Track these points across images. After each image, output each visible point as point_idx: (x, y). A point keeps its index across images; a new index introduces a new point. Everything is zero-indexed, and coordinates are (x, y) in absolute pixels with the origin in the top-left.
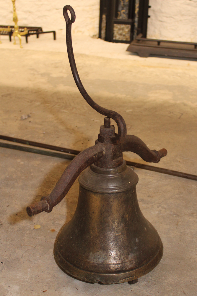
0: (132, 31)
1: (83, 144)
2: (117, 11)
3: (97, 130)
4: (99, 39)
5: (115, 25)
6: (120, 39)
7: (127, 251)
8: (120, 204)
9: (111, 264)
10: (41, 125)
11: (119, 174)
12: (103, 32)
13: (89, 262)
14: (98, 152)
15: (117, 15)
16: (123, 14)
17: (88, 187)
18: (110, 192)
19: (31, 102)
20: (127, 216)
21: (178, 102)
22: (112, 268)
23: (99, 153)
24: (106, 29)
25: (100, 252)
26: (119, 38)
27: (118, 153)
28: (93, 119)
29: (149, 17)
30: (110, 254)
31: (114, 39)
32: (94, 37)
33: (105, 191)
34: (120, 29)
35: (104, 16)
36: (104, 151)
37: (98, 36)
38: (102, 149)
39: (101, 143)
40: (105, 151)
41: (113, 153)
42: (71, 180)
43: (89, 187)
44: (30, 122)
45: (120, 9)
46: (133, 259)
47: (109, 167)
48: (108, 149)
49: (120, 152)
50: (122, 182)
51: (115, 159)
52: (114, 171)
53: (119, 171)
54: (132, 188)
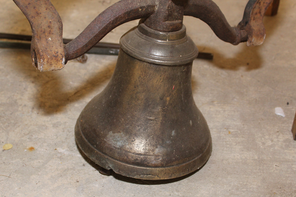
7: (156, 142)
8: (161, 80)
9: (130, 152)
11: (170, 42)
13: (105, 142)
14: (147, 5)
17: (126, 48)
18: (151, 61)
20: (168, 99)
22: (130, 157)
23: (149, 6)
25: (122, 133)
27: (176, 14)
30: (133, 140)
33: (145, 58)
36: (156, 6)
38: (154, 2)
40: (158, 6)
41: (169, 12)
42: (101, 31)
46: (160, 155)
47: (158, 28)
48: (162, 4)
49: (179, 13)
50: (171, 52)
51: (170, 21)
52: (164, 36)
53: (171, 38)
54: (183, 65)
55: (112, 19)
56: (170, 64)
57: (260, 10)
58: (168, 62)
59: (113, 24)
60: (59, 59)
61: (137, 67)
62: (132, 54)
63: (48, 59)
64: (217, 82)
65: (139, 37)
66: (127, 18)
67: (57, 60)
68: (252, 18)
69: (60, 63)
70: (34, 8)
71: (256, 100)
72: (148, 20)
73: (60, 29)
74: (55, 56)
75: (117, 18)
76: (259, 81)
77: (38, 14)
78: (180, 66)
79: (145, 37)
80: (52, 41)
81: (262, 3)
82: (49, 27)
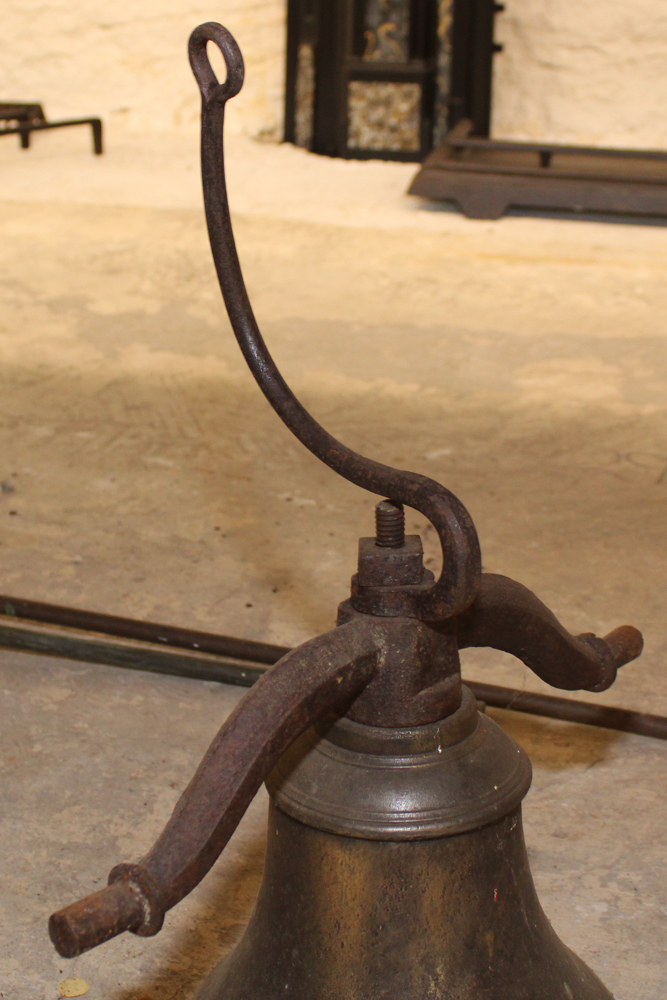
0: (426, 109)
1: (249, 606)
2: (361, 27)
3: (308, 542)
4: (288, 148)
5: (355, 86)
6: (378, 146)
8: (457, 885)
10: (62, 524)
11: (448, 752)
12: (304, 117)
14: (354, 657)
15: (360, 46)
16: (387, 40)
17: (312, 812)
18: (414, 833)
19: (14, 423)
20: (489, 937)
21: (649, 409)
23: (360, 661)
24: (317, 106)
26: (374, 141)
27: (442, 658)
28: (287, 495)
29: (498, 48)
31: (352, 143)
32: (266, 138)
34: (374, 104)
35: (306, 52)
36: (379, 651)
37: (279, 134)
38: (371, 643)
39: (367, 617)
40: (385, 652)
41: (421, 660)
43: (320, 815)
44: (13, 513)
45: (373, 18)
47: (403, 721)
48: (397, 643)
51: (431, 685)
52: (427, 739)
53: (450, 739)
54: (509, 813)
55: (269, 737)
56: (473, 826)
65: (342, 766)
66: (307, 719)
75: (282, 729)
78: (501, 819)
79: (364, 759)
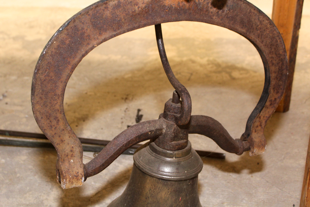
8: (169, 193)
11: (176, 159)
14: (155, 128)
17: (138, 164)
18: (159, 177)
23: (157, 130)
27: (181, 135)
33: (154, 174)
36: (164, 129)
38: (162, 126)
39: (164, 119)
40: (165, 129)
41: (174, 134)
42: (115, 152)
47: (166, 148)
48: (168, 128)
49: (184, 134)
50: (177, 169)
51: (176, 141)
52: (171, 154)
53: (177, 156)
54: (189, 179)
55: (125, 142)
56: (176, 180)
57: (261, 123)
58: (174, 178)
59: (126, 146)
60: (80, 178)
61: (148, 181)
62: (143, 169)
63: (70, 179)
64: (228, 182)
65: (149, 155)
66: (138, 140)
67: (78, 179)
68: (254, 131)
69: (80, 181)
70: (60, 136)
71: (264, 201)
72: (157, 140)
73: (80, 152)
74: (76, 176)
75: (129, 141)
76: (267, 182)
77: (62, 141)
78: (185, 180)
79: (155, 155)
80: (74, 162)
81: (262, 117)
82: (71, 151)
